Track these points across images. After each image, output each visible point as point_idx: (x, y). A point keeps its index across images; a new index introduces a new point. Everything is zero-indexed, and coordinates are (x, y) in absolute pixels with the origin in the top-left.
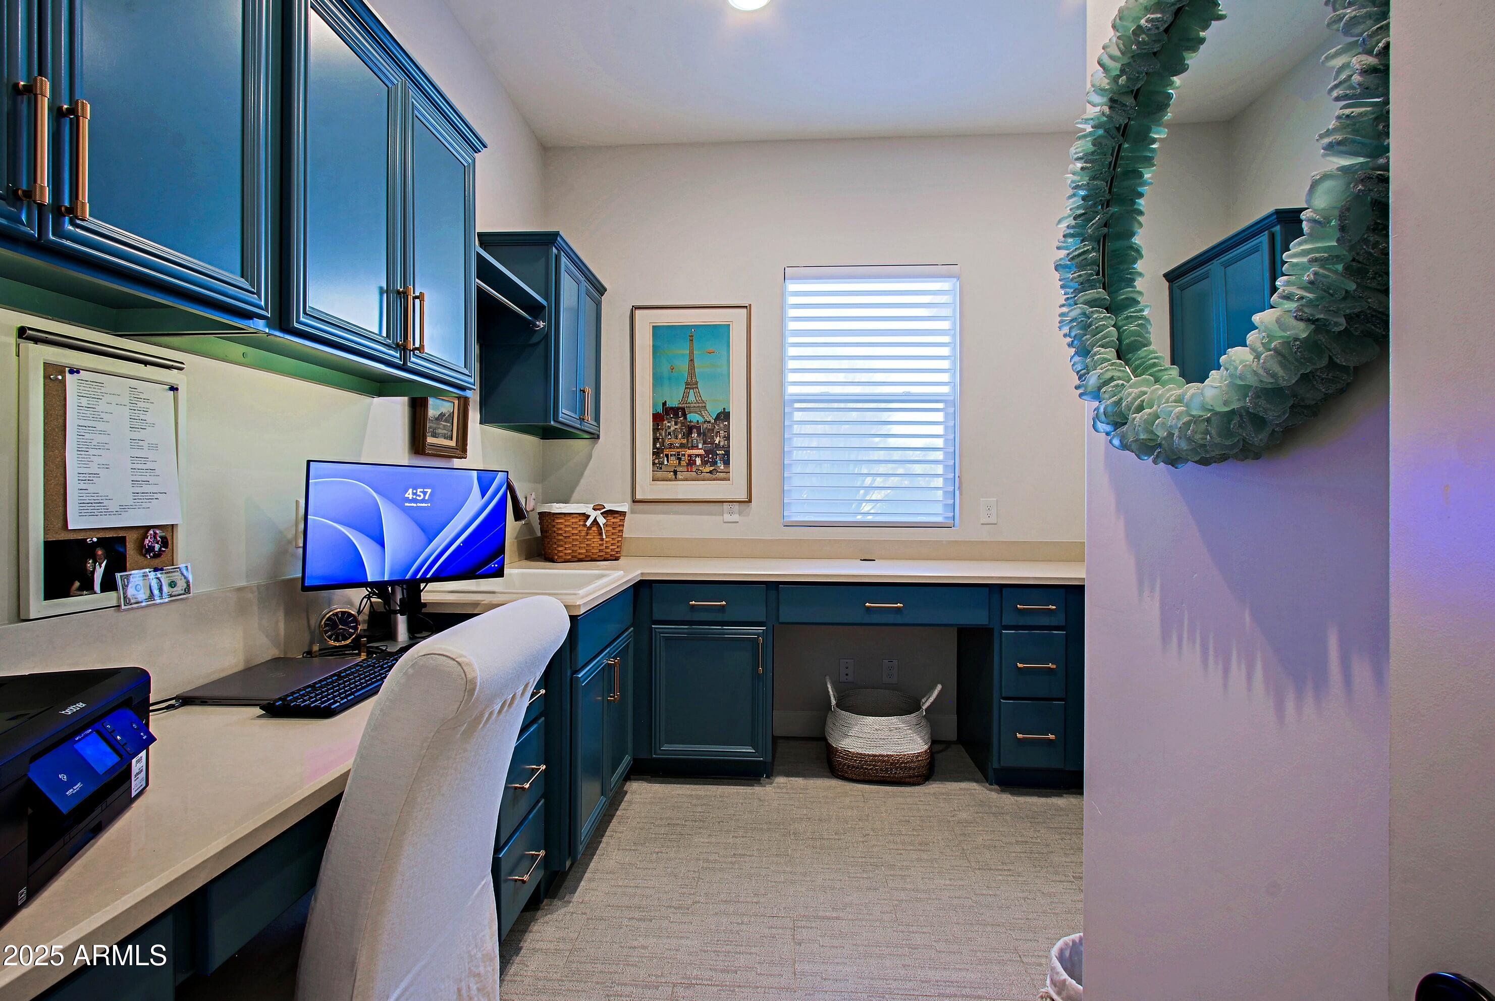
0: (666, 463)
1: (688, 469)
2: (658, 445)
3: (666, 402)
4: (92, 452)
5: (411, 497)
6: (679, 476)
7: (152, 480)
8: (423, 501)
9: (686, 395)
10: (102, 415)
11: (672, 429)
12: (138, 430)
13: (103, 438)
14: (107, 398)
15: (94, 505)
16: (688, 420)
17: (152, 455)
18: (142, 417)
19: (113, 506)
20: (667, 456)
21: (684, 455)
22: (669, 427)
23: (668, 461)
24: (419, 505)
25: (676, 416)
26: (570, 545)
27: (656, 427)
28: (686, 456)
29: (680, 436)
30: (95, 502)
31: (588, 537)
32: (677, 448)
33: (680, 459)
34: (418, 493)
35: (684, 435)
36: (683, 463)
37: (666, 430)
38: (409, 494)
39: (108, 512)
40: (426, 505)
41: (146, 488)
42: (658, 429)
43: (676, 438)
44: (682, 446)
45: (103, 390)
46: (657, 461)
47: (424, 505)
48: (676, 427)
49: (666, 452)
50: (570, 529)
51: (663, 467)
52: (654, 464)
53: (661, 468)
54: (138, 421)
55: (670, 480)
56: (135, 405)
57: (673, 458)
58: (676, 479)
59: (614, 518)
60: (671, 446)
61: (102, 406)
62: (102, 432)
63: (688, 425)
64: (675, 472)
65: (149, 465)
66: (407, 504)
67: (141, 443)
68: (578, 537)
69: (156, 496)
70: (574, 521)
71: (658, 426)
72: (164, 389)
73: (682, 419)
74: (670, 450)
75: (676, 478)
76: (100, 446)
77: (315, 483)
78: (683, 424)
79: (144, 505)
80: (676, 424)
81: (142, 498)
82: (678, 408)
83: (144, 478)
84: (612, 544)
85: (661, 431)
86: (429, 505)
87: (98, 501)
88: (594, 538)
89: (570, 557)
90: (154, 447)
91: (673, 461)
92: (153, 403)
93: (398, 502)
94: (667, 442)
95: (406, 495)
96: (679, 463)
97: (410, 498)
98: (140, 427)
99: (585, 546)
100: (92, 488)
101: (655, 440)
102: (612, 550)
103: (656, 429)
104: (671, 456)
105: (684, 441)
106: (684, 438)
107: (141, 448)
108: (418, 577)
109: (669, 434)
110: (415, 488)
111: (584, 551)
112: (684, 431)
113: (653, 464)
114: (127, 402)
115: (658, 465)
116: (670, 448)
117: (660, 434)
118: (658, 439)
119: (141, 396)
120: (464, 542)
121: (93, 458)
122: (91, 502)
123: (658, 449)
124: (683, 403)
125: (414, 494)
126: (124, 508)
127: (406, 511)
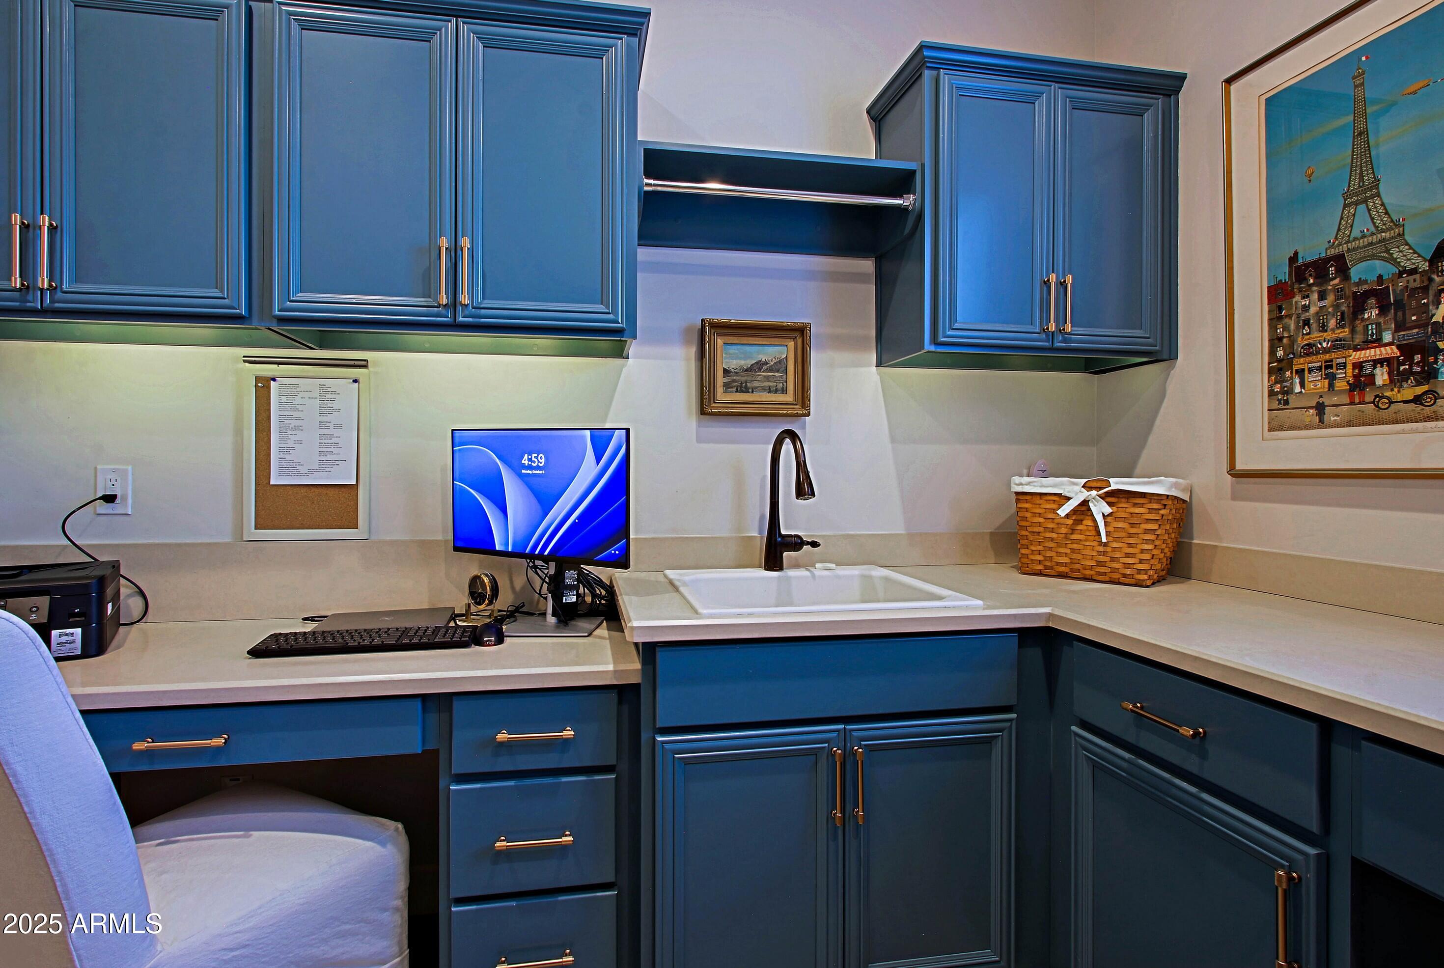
0: (1297, 389)
1: (1352, 397)
2: (1280, 353)
3: (1296, 254)
4: (289, 432)
5: (526, 463)
6: (1331, 416)
7: (335, 451)
8: (538, 468)
9: (1345, 223)
10: (298, 407)
11: (1313, 310)
12: (326, 415)
13: (298, 423)
14: (301, 395)
15: (289, 468)
16: (1354, 278)
17: (336, 433)
18: (329, 405)
19: (303, 470)
20: (1300, 373)
21: (1344, 365)
22: (1306, 308)
23: (1302, 385)
24: (534, 472)
25: (1322, 276)
26: (1040, 548)
27: (1275, 314)
28: (1349, 367)
29: (1332, 323)
30: (291, 466)
31: (1074, 537)
32: (1326, 351)
33: (1332, 378)
34: (533, 459)
35: (1342, 319)
36: (1341, 385)
37: (1298, 316)
38: (525, 461)
39: (299, 474)
40: (541, 472)
41: (329, 457)
42: (1280, 318)
43: (1323, 328)
44: (1339, 345)
45: (298, 389)
46: (1277, 388)
47: (538, 472)
48: (1322, 304)
49: (1299, 363)
50: (1041, 520)
51: (1292, 398)
52: (1271, 393)
53: (1286, 402)
54: (326, 408)
55: (1308, 427)
56: (324, 397)
57: (1315, 376)
58: (1322, 423)
59: (1135, 505)
60: (1310, 350)
61: (298, 400)
62: (297, 419)
63: (1355, 293)
64: (1320, 408)
65: (334, 440)
66: (524, 471)
67: (328, 424)
68: (1054, 535)
69: (337, 463)
70: (1048, 506)
71: (1280, 309)
72: (350, 383)
73: (1337, 281)
74: (1308, 359)
75: (1321, 421)
76: (297, 428)
77: (459, 450)
78: (1339, 293)
79: (327, 469)
80: (1322, 296)
81: (326, 464)
82: (1327, 260)
83: (329, 450)
84: (1127, 555)
85: (1286, 320)
86: (543, 472)
87: (293, 466)
88: (1086, 540)
89: (1040, 567)
90: (338, 426)
91: (1316, 382)
92: (339, 394)
93: (516, 469)
94: (1301, 342)
95: (523, 462)
96: (1331, 386)
97: (526, 465)
98: (327, 412)
99: (1068, 551)
100: (288, 457)
101: (1275, 341)
102: (1127, 566)
103: (1275, 319)
104: (1310, 370)
105: (1345, 333)
106: (1343, 327)
107: (328, 427)
108: (537, 553)
109: (1307, 323)
110: (530, 454)
111: (1066, 560)
112: (1343, 308)
113: (1270, 395)
114: (317, 395)
115: (1280, 396)
116: (1307, 355)
117: (1286, 328)
118: (1280, 339)
119: (329, 390)
120: (579, 518)
121: (290, 437)
122: (287, 466)
123: (1280, 361)
124: (1340, 244)
125: (530, 460)
126: (311, 471)
127: (521, 477)
